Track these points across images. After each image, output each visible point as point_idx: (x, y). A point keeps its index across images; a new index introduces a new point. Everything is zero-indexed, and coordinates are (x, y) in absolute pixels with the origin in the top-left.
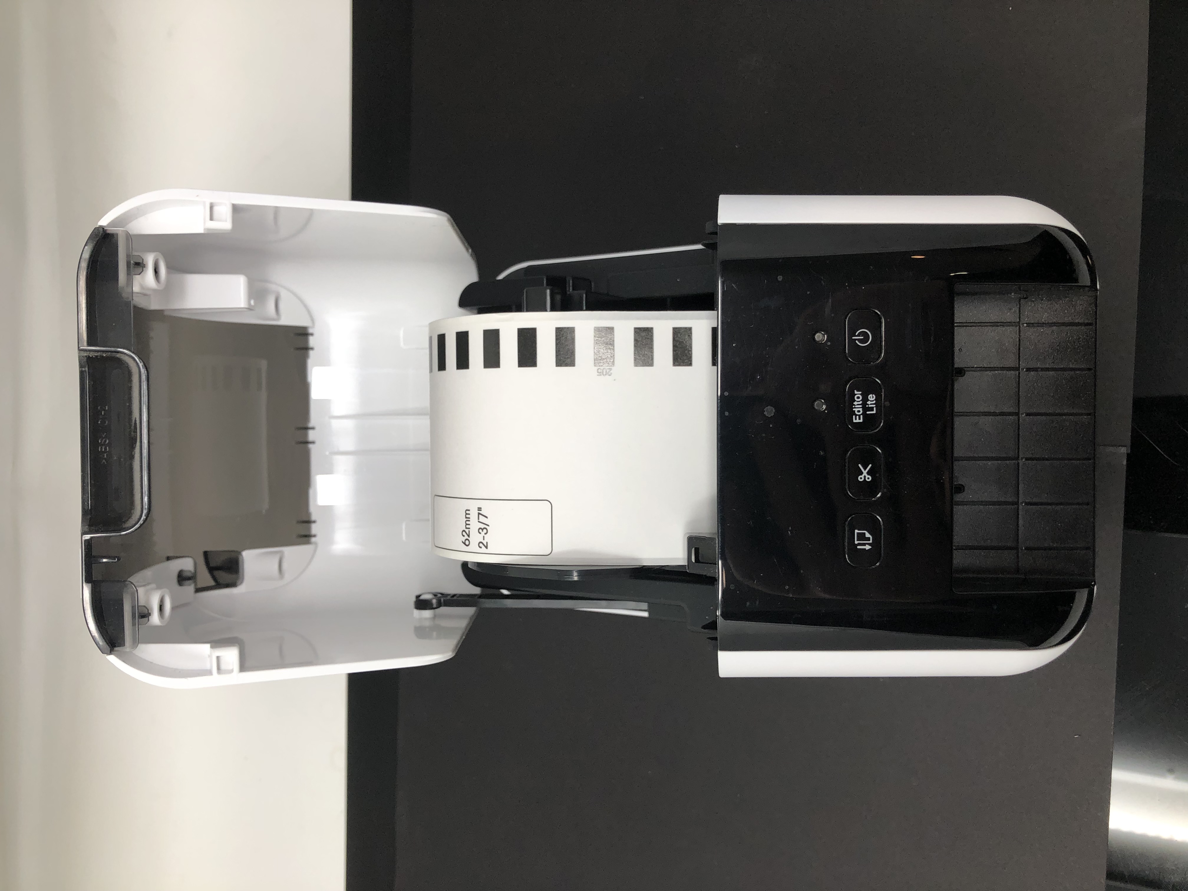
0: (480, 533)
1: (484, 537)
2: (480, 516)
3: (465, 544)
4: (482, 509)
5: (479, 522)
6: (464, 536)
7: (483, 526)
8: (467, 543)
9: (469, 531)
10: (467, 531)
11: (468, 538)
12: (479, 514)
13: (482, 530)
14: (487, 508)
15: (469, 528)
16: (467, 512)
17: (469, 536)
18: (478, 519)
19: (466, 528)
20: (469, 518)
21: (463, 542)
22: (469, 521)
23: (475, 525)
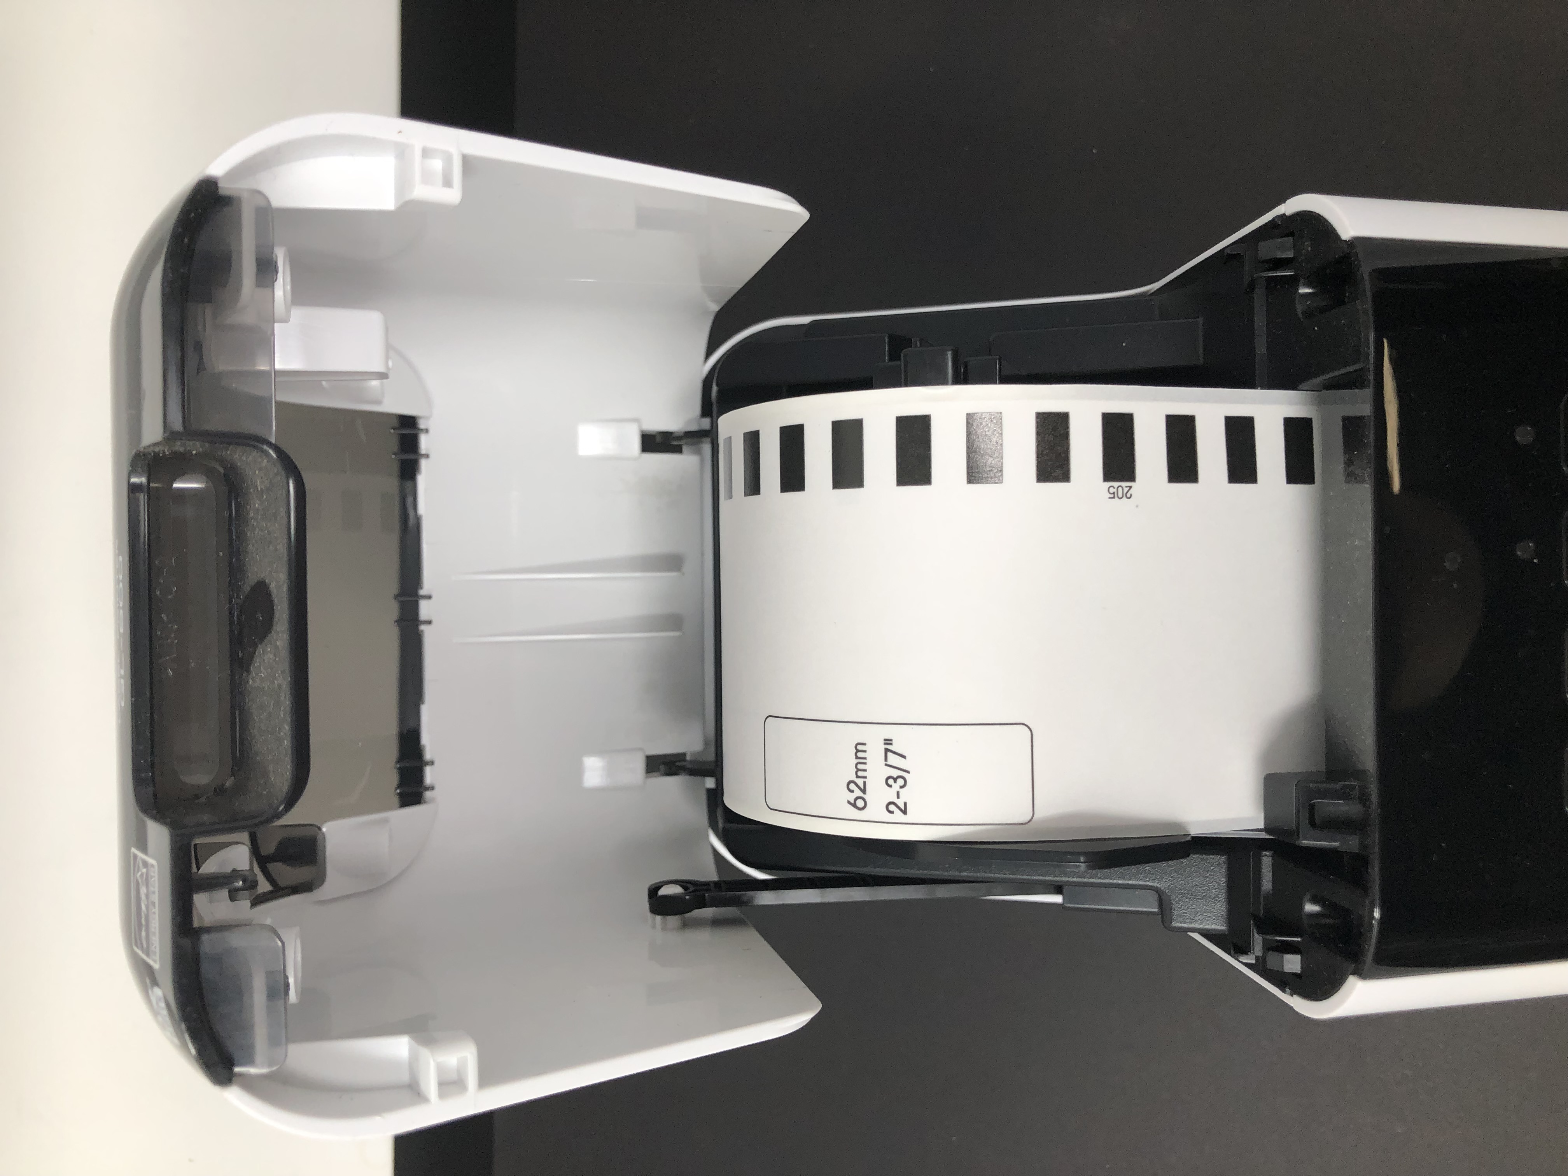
0: (890, 786)
1: (898, 793)
2: (889, 754)
3: (854, 805)
4: (893, 742)
5: (886, 765)
6: (852, 791)
7: (895, 773)
8: (860, 803)
9: (865, 783)
10: (860, 782)
11: (861, 794)
12: (887, 750)
13: (895, 780)
14: (902, 740)
15: (865, 777)
16: (859, 749)
17: (864, 791)
18: (886, 760)
19: (857, 777)
20: (865, 758)
21: (849, 802)
22: (865, 763)
23: (876, 771)
